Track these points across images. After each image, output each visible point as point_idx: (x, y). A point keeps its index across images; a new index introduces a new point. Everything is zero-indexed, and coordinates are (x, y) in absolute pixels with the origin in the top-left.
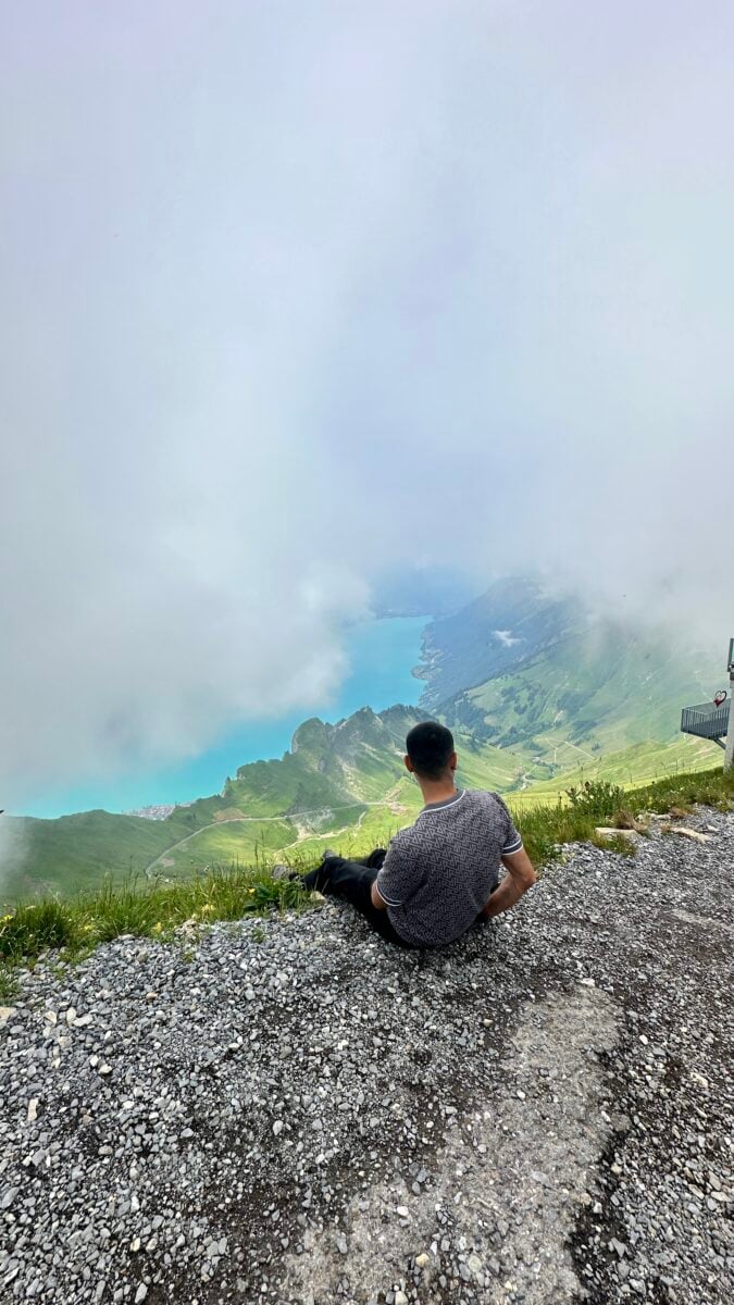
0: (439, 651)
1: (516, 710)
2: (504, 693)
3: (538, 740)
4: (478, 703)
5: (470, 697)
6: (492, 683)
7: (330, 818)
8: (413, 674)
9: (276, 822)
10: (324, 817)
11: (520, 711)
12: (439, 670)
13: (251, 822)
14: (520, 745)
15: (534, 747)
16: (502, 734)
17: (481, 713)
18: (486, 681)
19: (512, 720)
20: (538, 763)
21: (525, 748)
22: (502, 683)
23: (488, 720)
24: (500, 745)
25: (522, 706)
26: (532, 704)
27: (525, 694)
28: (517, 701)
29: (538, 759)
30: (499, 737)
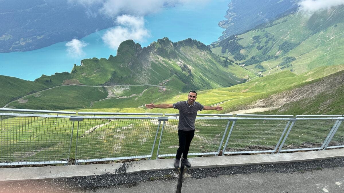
0: (235, 13)
1: (257, 48)
2: (254, 38)
3: (264, 64)
4: (240, 43)
5: (237, 39)
6: (250, 32)
7: (128, 90)
8: (219, 25)
9: (97, 88)
10: (125, 89)
11: (259, 48)
12: (233, 24)
13: (83, 87)
14: (254, 65)
15: (260, 67)
16: (247, 59)
17: (240, 47)
18: (248, 31)
19: (255, 52)
20: (259, 75)
21: (256, 67)
22: (255, 33)
23: (242, 52)
24: (245, 64)
25: (261, 46)
26: (266, 45)
27: (264, 40)
28: (260, 43)
29: (260, 73)
30: (245, 61)
